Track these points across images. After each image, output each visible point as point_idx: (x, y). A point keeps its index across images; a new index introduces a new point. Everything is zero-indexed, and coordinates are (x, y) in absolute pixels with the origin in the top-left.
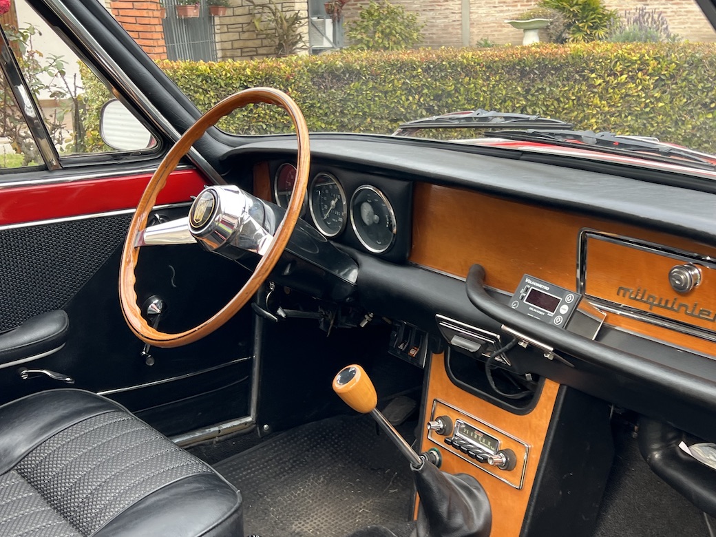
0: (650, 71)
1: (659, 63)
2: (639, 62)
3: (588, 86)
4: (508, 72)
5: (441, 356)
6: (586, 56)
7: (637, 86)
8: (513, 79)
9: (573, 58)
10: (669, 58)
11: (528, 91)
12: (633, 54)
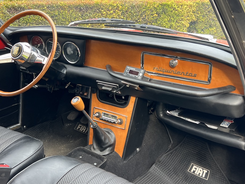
0: (120, 9)
1: (122, 7)
2: (116, 6)
3: (101, 14)
4: (76, 9)
5: (95, 94)
6: (100, 4)
7: (116, 14)
8: (77, 11)
9: (96, 5)
10: (125, 5)
11: (82, 15)
12: (114, 4)
